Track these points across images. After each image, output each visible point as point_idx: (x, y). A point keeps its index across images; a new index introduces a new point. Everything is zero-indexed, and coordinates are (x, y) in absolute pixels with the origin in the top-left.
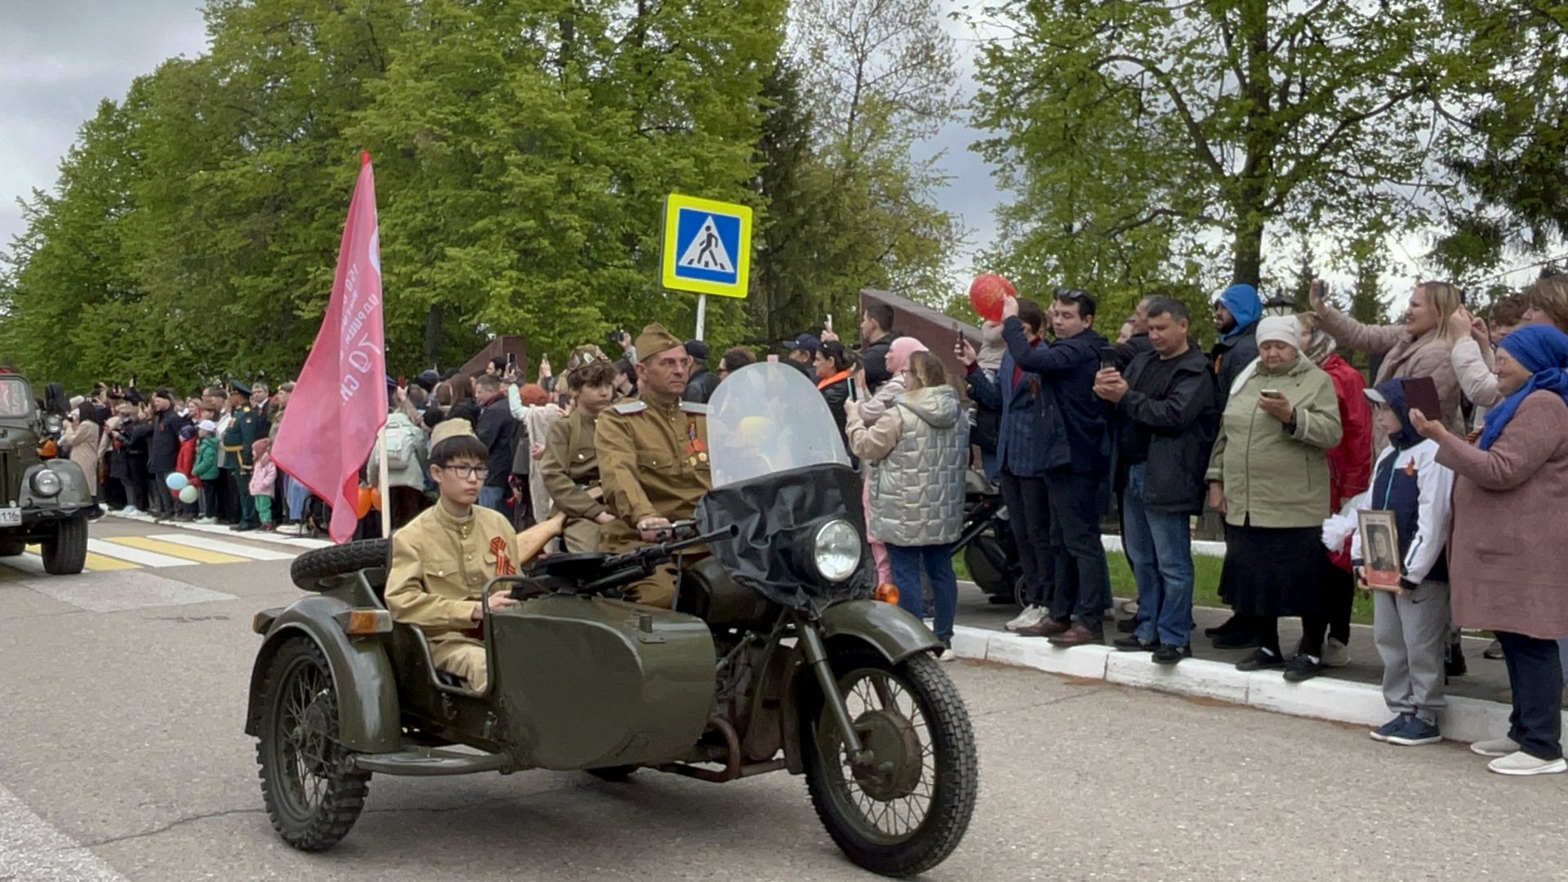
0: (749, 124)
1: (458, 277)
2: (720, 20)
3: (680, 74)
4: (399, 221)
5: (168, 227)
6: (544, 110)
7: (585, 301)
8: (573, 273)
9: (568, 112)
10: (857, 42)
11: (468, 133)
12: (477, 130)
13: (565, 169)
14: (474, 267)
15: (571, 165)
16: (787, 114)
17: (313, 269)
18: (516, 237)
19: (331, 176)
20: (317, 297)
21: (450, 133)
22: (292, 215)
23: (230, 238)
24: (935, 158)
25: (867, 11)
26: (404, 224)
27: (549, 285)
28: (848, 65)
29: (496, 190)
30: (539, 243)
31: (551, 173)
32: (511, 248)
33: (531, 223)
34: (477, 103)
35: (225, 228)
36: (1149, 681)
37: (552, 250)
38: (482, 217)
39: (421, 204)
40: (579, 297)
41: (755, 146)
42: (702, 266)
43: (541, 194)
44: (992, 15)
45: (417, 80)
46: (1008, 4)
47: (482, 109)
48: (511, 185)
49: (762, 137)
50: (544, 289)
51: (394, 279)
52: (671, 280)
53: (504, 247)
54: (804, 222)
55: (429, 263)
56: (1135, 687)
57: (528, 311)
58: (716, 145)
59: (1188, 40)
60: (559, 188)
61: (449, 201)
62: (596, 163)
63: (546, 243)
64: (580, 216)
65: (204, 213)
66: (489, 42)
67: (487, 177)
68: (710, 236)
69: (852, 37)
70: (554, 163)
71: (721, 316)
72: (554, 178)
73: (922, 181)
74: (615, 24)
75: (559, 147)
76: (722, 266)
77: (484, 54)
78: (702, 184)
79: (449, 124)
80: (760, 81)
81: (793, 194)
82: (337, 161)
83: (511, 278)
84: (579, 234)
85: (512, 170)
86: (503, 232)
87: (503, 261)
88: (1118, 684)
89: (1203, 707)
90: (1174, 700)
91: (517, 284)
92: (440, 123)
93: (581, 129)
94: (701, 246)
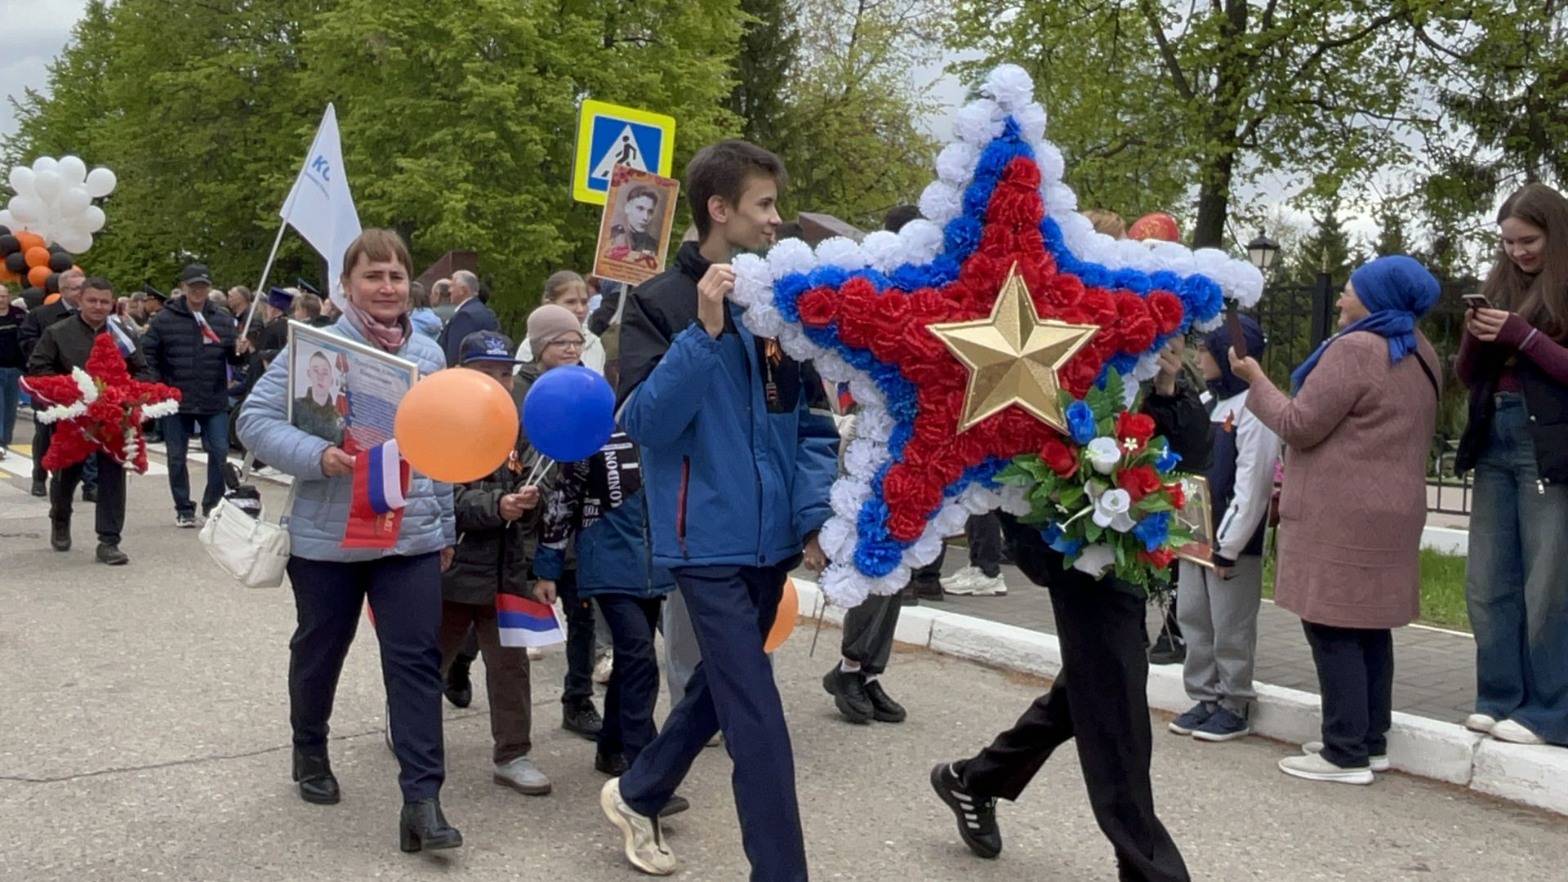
0: (726, 39)
1: (411, 190)
4: (355, 129)
5: (136, 129)
7: (543, 218)
8: (531, 188)
9: (529, 18)
11: (425, 38)
12: (443, 37)
13: (526, 79)
14: (427, 180)
15: (535, 74)
16: (774, 31)
17: (266, 177)
18: (471, 149)
19: (299, 80)
21: (406, 37)
22: (265, 121)
23: (197, 143)
24: (932, 84)
26: (362, 132)
27: (506, 200)
29: (454, 100)
30: (500, 156)
31: (512, 83)
32: (466, 159)
33: (493, 135)
35: (190, 131)
36: (973, 652)
37: (512, 164)
38: (442, 126)
39: (378, 112)
40: (536, 214)
41: (732, 63)
43: (502, 104)
47: (441, 13)
48: (470, 94)
49: (737, 53)
50: (500, 204)
52: (582, 192)
53: (460, 158)
55: (385, 174)
56: (958, 658)
57: (483, 227)
58: (687, 61)
60: (519, 98)
61: (407, 112)
62: (560, 74)
63: (507, 156)
64: (541, 128)
65: (172, 115)
67: (445, 86)
68: (627, 147)
70: (516, 72)
72: (514, 87)
73: (918, 109)
75: (521, 55)
78: (670, 100)
79: (405, 28)
81: (777, 116)
82: (304, 66)
83: (466, 192)
84: (539, 147)
85: (471, 78)
86: (460, 144)
87: (458, 174)
88: (941, 654)
89: (1019, 686)
90: (991, 675)
91: (472, 198)
92: (396, 27)
93: (544, 36)
94: (618, 155)
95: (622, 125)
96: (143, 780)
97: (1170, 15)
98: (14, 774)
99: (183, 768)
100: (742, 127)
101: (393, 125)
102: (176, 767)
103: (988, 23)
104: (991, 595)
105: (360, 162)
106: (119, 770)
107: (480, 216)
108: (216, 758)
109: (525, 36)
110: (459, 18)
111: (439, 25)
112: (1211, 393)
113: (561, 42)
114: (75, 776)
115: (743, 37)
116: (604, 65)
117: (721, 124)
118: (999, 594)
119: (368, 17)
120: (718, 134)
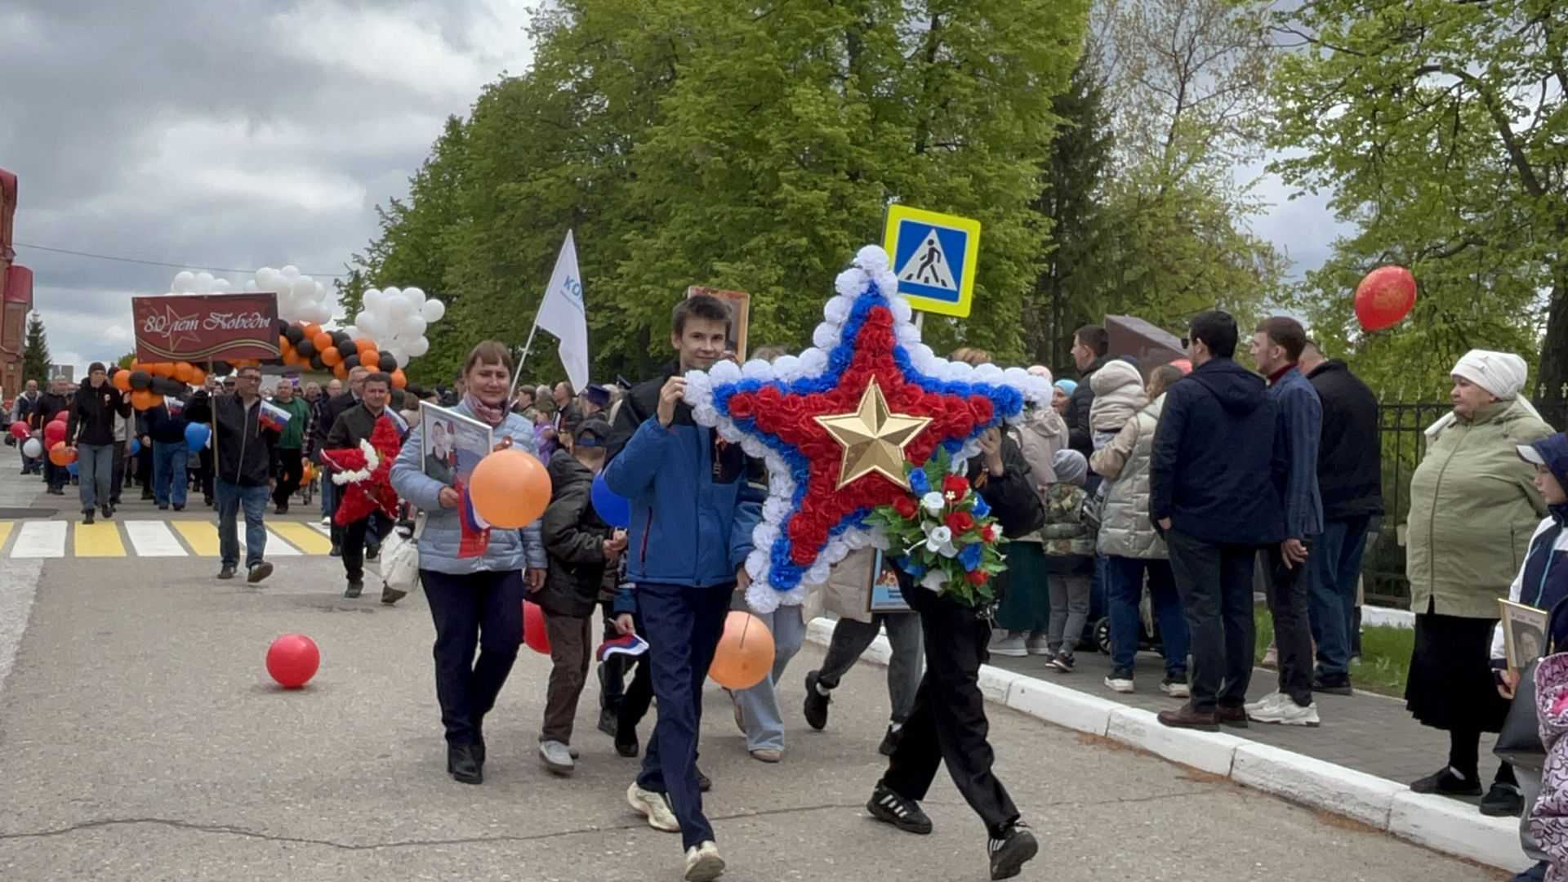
0: (1037, 143)
2: (1012, 35)
3: (967, 91)
4: (677, 235)
5: (482, 235)
6: (819, 124)
9: (843, 127)
10: (1180, 62)
11: (745, 148)
12: (762, 146)
13: (839, 184)
14: (741, 282)
15: (846, 181)
16: (1087, 133)
17: (594, 280)
18: (785, 253)
19: (628, 190)
20: (608, 307)
21: (727, 147)
22: (596, 227)
24: (1253, 183)
25: (1193, 29)
26: (683, 237)
27: (814, 302)
28: (1170, 85)
29: (770, 206)
31: (824, 189)
32: (778, 263)
33: (804, 241)
34: (757, 117)
35: (530, 237)
36: (1279, 787)
37: (821, 267)
38: (759, 232)
39: (700, 218)
41: (1043, 165)
42: (921, 282)
43: (813, 210)
44: (1281, 21)
45: (700, 94)
46: (1304, 8)
47: (761, 124)
48: (785, 201)
49: (1048, 155)
50: (811, 305)
51: (667, 292)
53: (773, 262)
54: (1094, 248)
56: (1262, 792)
57: (790, 329)
58: (996, 164)
59: (1497, 40)
60: (831, 204)
61: (726, 219)
62: (871, 179)
63: (817, 260)
64: (851, 232)
65: (514, 222)
66: (771, 56)
67: (762, 193)
68: (932, 251)
69: (1175, 55)
70: (829, 179)
71: (993, 341)
72: (826, 194)
73: (1237, 208)
74: (905, 40)
75: (834, 162)
76: (944, 283)
77: (765, 68)
78: (978, 203)
79: (726, 138)
80: (1050, 99)
81: (1088, 217)
82: (634, 176)
83: (776, 295)
85: (786, 186)
86: (772, 248)
87: (770, 277)
88: (1243, 785)
89: (1329, 828)
90: (1298, 813)
91: (782, 300)
92: (718, 138)
93: (858, 144)
94: (922, 259)
95: (928, 229)
96: (439, 854)
97: (1515, 108)
98: (327, 839)
99: (475, 846)
100: (1051, 229)
101: (712, 231)
102: (468, 844)
103: (1313, 121)
104: (1301, 725)
105: (680, 266)
106: (420, 843)
107: (789, 317)
108: (508, 838)
109: (838, 144)
110: (777, 128)
111: (758, 136)
112: (1554, 519)
113: (873, 149)
114: (381, 845)
115: (1055, 140)
116: (915, 169)
117: (1030, 226)
118: (1310, 724)
119: (693, 129)
120: (1026, 235)
